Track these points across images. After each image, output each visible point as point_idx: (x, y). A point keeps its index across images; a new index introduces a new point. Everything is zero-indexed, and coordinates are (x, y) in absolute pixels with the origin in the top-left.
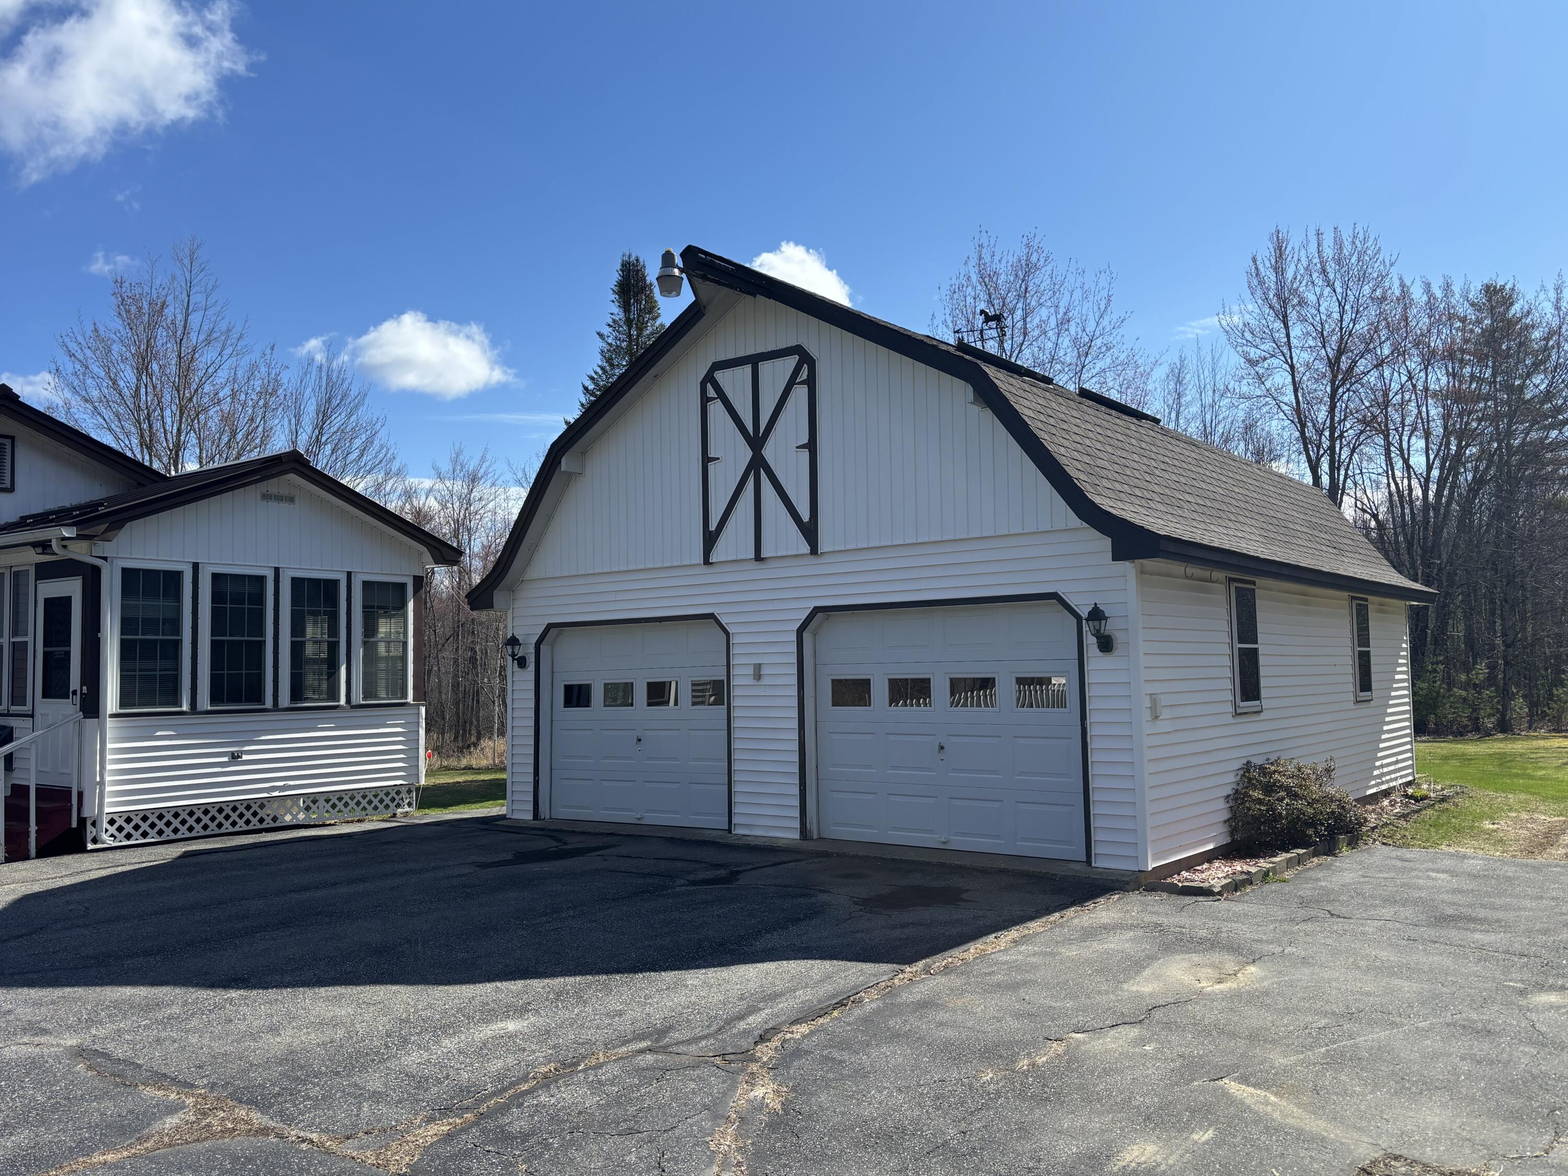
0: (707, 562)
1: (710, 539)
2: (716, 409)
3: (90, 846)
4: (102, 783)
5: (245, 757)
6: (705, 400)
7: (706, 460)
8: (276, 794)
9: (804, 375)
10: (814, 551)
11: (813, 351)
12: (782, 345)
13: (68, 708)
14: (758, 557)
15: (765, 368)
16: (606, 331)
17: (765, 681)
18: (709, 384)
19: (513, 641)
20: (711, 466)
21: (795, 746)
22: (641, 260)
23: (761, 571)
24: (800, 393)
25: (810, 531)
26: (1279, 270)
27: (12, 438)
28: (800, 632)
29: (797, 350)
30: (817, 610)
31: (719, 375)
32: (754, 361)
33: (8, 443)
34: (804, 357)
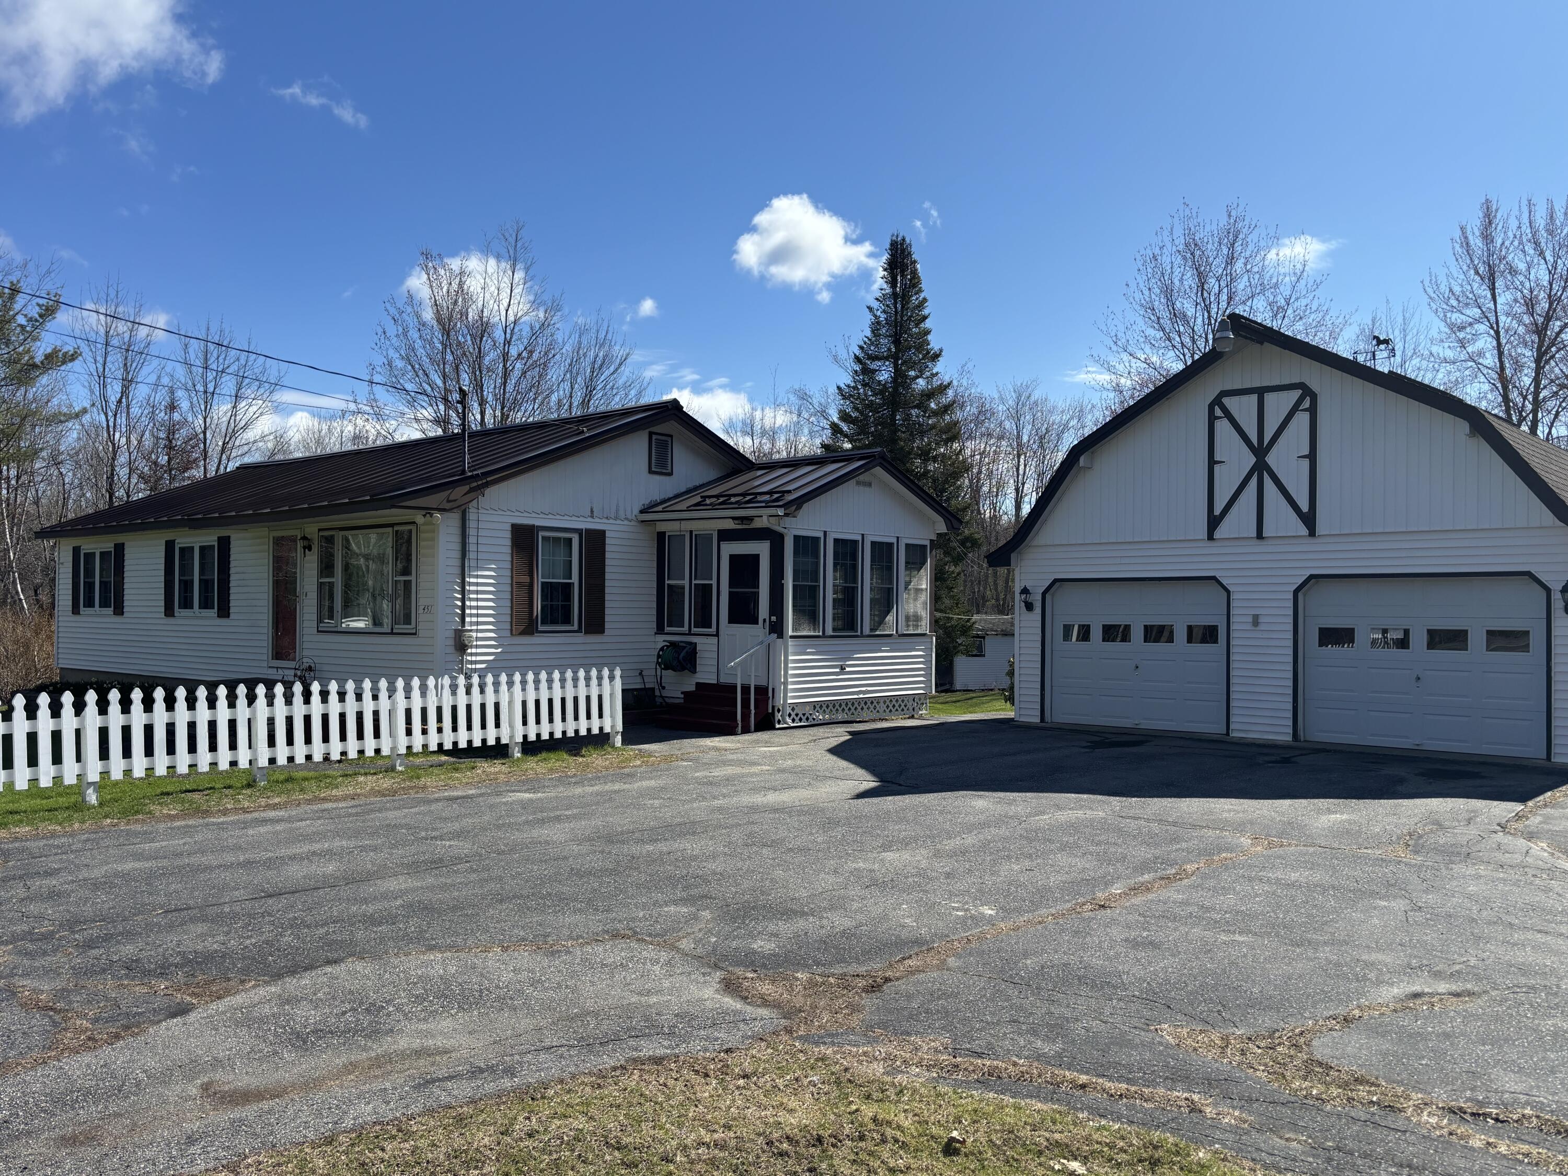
0: (1210, 537)
1: (1214, 522)
2: (1223, 427)
3: (777, 726)
4: (786, 683)
5: (848, 669)
6: (1212, 419)
7: (1212, 462)
8: (861, 696)
9: (1307, 404)
10: (1312, 533)
11: (1315, 387)
12: (1286, 381)
13: (757, 632)
14: (1260, 536)
15: (1269, 398)
16: (875, 305)
17: (1262, 627)
18: (1216, 407)
19: (1025, 591)
20: (1217, 468)
21: (1291, 675)
22: (908, 241)
23: (1260, 547)
24: (1302, 419)
25: (1309, 520)
26: (1487, 238)
27: (671, 436)
28: (1296, 592)
29: (1301, 386)
30: (1312, 577)
31: (1226, 401)
32: (1261, 392)
33: (669, 439)
34: (1307, 391)
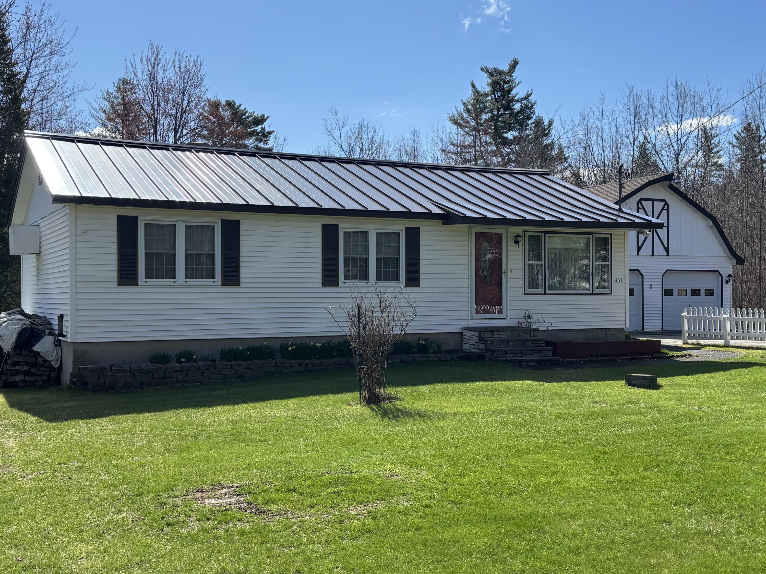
0: (638, 254)
1: (639, 248)
6: (638, 208)
9: (666, 208)
10: (668, 255)
11: (668, 201)
12: (660, 198)
14: (653, 255)
15: (655, 203)
17: (653, 289)
18: (639, 204)
23: (653, 259)
24: (665, 212)
25: (667, 249)
28: (663, 276)
29: (664, 200)
30: (667, 270)
31: (642, 202)
32: (653, 200)
34: (666, 204)
